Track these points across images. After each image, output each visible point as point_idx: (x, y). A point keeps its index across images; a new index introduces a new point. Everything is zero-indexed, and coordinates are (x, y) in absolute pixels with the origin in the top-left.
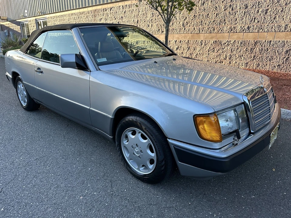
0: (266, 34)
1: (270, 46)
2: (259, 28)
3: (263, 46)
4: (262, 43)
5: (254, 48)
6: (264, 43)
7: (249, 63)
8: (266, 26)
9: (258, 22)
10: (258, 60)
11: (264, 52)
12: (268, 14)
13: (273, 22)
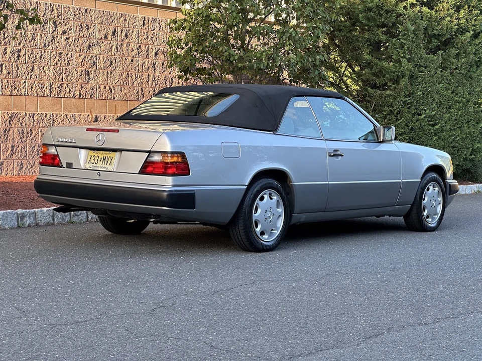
0: (24, 100)
1: (34, 124)
2: (12, 86)
3: (24, 124)
4: (21, 119)
5: (9, 130)
6: (25, 119)
7: (4, 163)
8: (22, 82)
9: (9, 73)
10: (19, 155)
11: (27, 137)
12: (22, 59)
13: (31, 75)
